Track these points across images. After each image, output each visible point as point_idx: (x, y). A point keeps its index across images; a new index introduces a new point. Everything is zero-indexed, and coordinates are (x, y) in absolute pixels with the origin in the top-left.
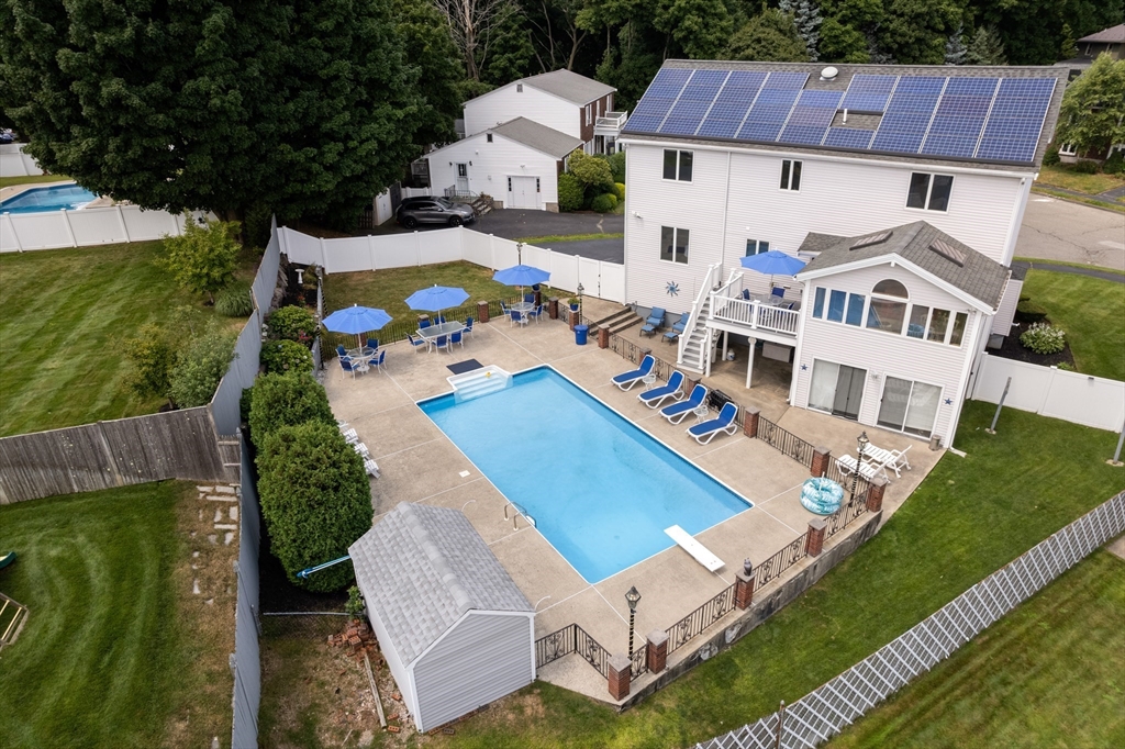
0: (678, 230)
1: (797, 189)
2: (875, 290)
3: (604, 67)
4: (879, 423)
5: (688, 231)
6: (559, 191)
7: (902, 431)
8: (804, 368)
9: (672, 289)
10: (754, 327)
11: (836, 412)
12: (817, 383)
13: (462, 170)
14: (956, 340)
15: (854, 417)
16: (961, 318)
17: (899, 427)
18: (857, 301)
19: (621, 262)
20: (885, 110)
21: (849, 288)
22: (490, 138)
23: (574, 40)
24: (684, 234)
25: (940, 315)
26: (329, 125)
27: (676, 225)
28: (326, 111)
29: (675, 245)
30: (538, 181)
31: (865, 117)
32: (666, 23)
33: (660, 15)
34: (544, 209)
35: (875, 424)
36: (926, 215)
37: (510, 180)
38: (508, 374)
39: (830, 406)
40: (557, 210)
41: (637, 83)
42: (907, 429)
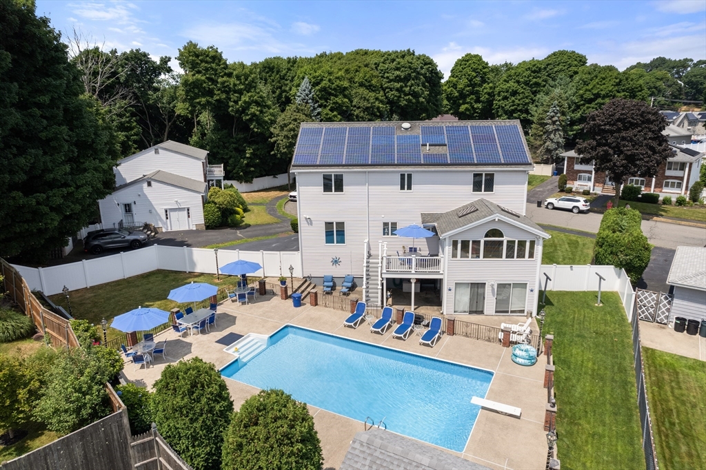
0: (337, 223)
1: (411, 189)
2: (487, 236)
3: (195, 138)
4: (496, 312)
5: (343, 223)
6: (205, 216)
7: (509, 314)
8: (450, 290)
9: (336, 261)
10: (413, 272)
11: (471, 312)
12: (457, 297)
13: (128, 208)
14: (531, 255)
15: (482, 312)
16: (532, 243)
17: (507, 312)
18: (477, 243)
19: (297, 250)
20: (446, 143)
21: (471, 238)
22: (149, 184)
23: (166, 123)
24: (341, 225)
25: (522, 244)
26: (52, 176)
27: (335, 220)
28: (50, 165)
29: (335, 232)
30: (188, 210)
31: (437, 147)
32: (237, 111)
33: (232, 106)
34: (195, 229)
35: (494, 314)
36: (483, 195)
37: (166, 211)
38: (266, 336)
39: (467, 309)
40: (204, 228)
41: (219, 148)
42: (512, 312)
